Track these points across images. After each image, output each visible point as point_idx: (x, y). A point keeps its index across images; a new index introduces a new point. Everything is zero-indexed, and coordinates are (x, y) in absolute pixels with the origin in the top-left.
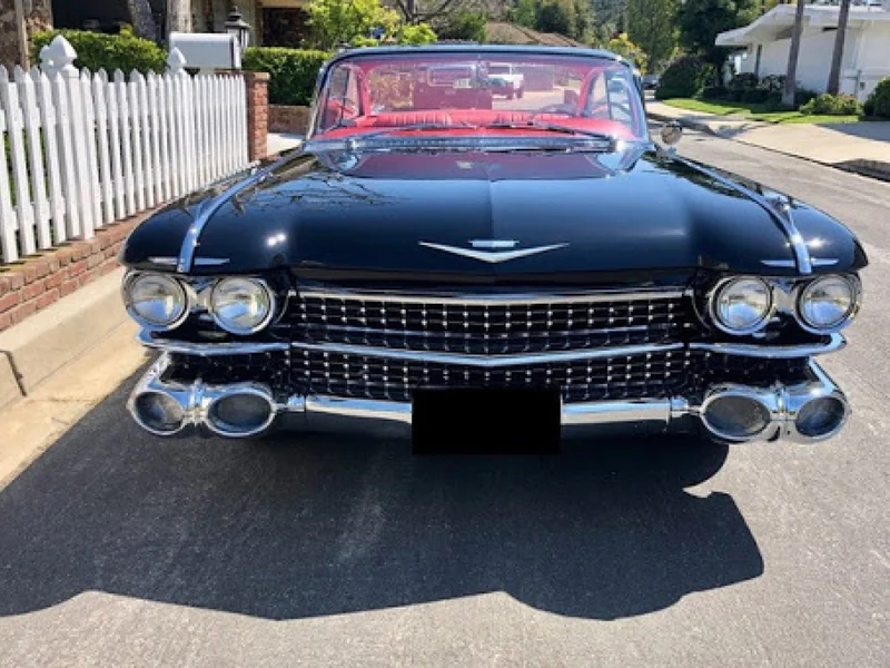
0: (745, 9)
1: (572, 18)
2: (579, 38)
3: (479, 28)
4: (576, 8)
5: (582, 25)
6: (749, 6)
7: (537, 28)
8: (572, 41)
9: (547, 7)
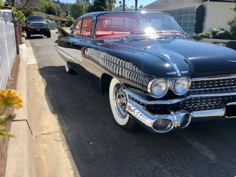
0: (106, 8)
1: (56, 11)
2: (59, 16)
3: (31, 13)
4: (57, 8)
5: (59, 13)
6: (107, 8)
7: (47, 13)
8: (57, 17)
9: (49, 8)
